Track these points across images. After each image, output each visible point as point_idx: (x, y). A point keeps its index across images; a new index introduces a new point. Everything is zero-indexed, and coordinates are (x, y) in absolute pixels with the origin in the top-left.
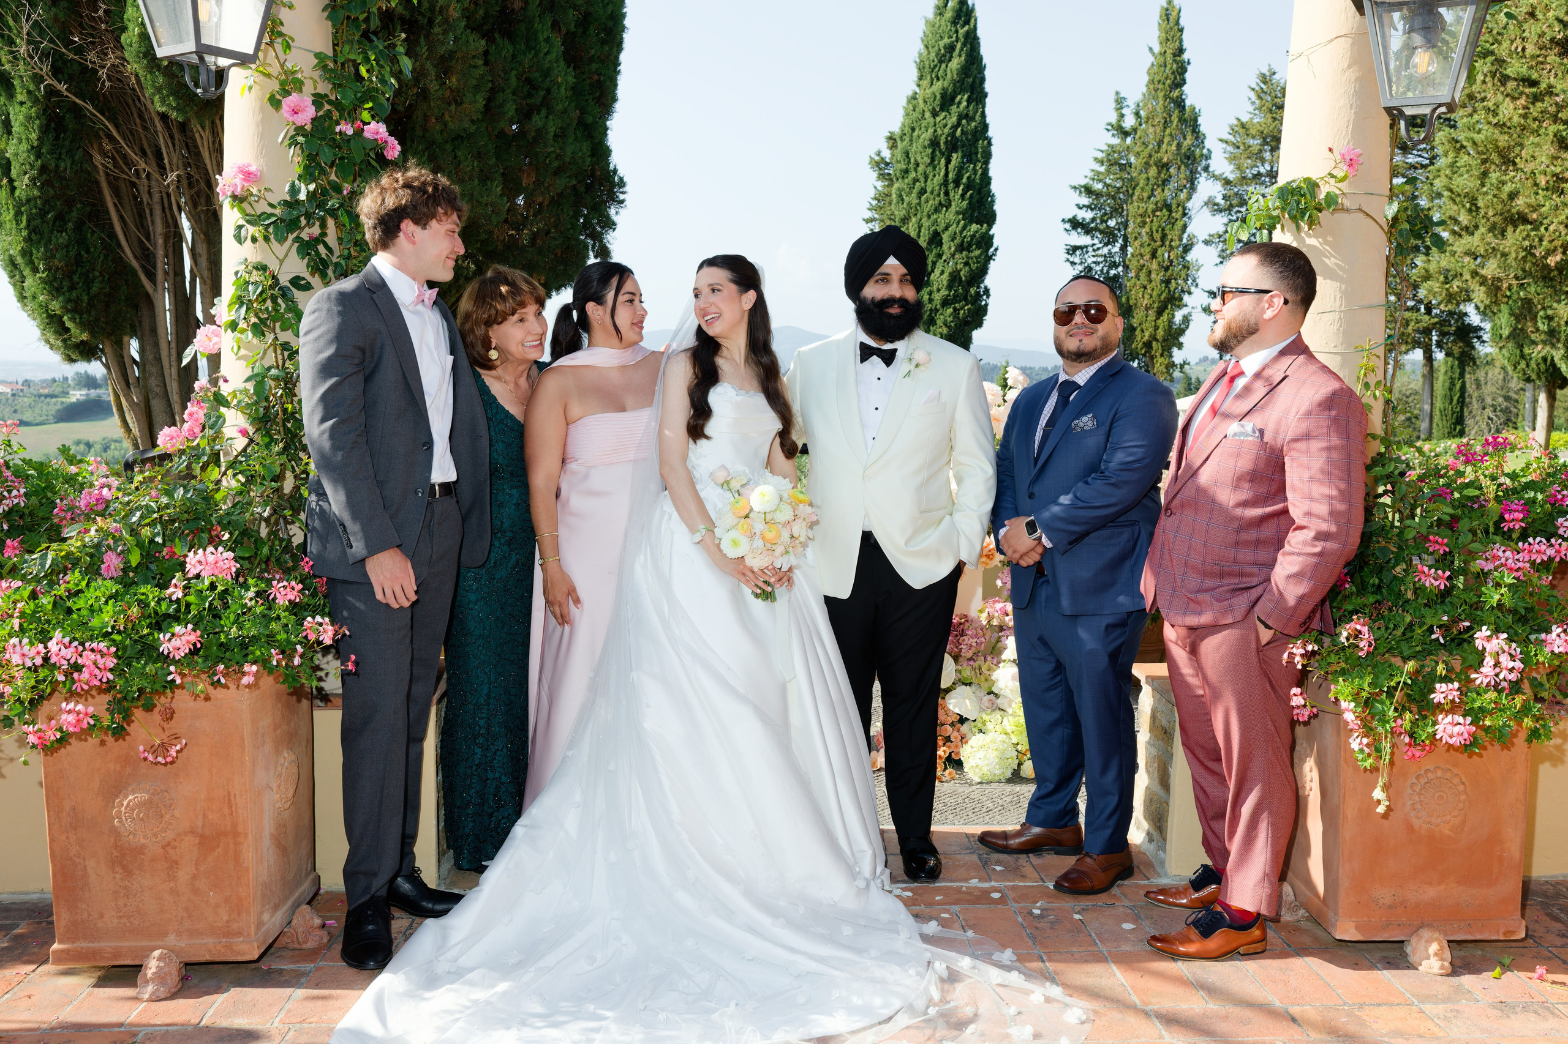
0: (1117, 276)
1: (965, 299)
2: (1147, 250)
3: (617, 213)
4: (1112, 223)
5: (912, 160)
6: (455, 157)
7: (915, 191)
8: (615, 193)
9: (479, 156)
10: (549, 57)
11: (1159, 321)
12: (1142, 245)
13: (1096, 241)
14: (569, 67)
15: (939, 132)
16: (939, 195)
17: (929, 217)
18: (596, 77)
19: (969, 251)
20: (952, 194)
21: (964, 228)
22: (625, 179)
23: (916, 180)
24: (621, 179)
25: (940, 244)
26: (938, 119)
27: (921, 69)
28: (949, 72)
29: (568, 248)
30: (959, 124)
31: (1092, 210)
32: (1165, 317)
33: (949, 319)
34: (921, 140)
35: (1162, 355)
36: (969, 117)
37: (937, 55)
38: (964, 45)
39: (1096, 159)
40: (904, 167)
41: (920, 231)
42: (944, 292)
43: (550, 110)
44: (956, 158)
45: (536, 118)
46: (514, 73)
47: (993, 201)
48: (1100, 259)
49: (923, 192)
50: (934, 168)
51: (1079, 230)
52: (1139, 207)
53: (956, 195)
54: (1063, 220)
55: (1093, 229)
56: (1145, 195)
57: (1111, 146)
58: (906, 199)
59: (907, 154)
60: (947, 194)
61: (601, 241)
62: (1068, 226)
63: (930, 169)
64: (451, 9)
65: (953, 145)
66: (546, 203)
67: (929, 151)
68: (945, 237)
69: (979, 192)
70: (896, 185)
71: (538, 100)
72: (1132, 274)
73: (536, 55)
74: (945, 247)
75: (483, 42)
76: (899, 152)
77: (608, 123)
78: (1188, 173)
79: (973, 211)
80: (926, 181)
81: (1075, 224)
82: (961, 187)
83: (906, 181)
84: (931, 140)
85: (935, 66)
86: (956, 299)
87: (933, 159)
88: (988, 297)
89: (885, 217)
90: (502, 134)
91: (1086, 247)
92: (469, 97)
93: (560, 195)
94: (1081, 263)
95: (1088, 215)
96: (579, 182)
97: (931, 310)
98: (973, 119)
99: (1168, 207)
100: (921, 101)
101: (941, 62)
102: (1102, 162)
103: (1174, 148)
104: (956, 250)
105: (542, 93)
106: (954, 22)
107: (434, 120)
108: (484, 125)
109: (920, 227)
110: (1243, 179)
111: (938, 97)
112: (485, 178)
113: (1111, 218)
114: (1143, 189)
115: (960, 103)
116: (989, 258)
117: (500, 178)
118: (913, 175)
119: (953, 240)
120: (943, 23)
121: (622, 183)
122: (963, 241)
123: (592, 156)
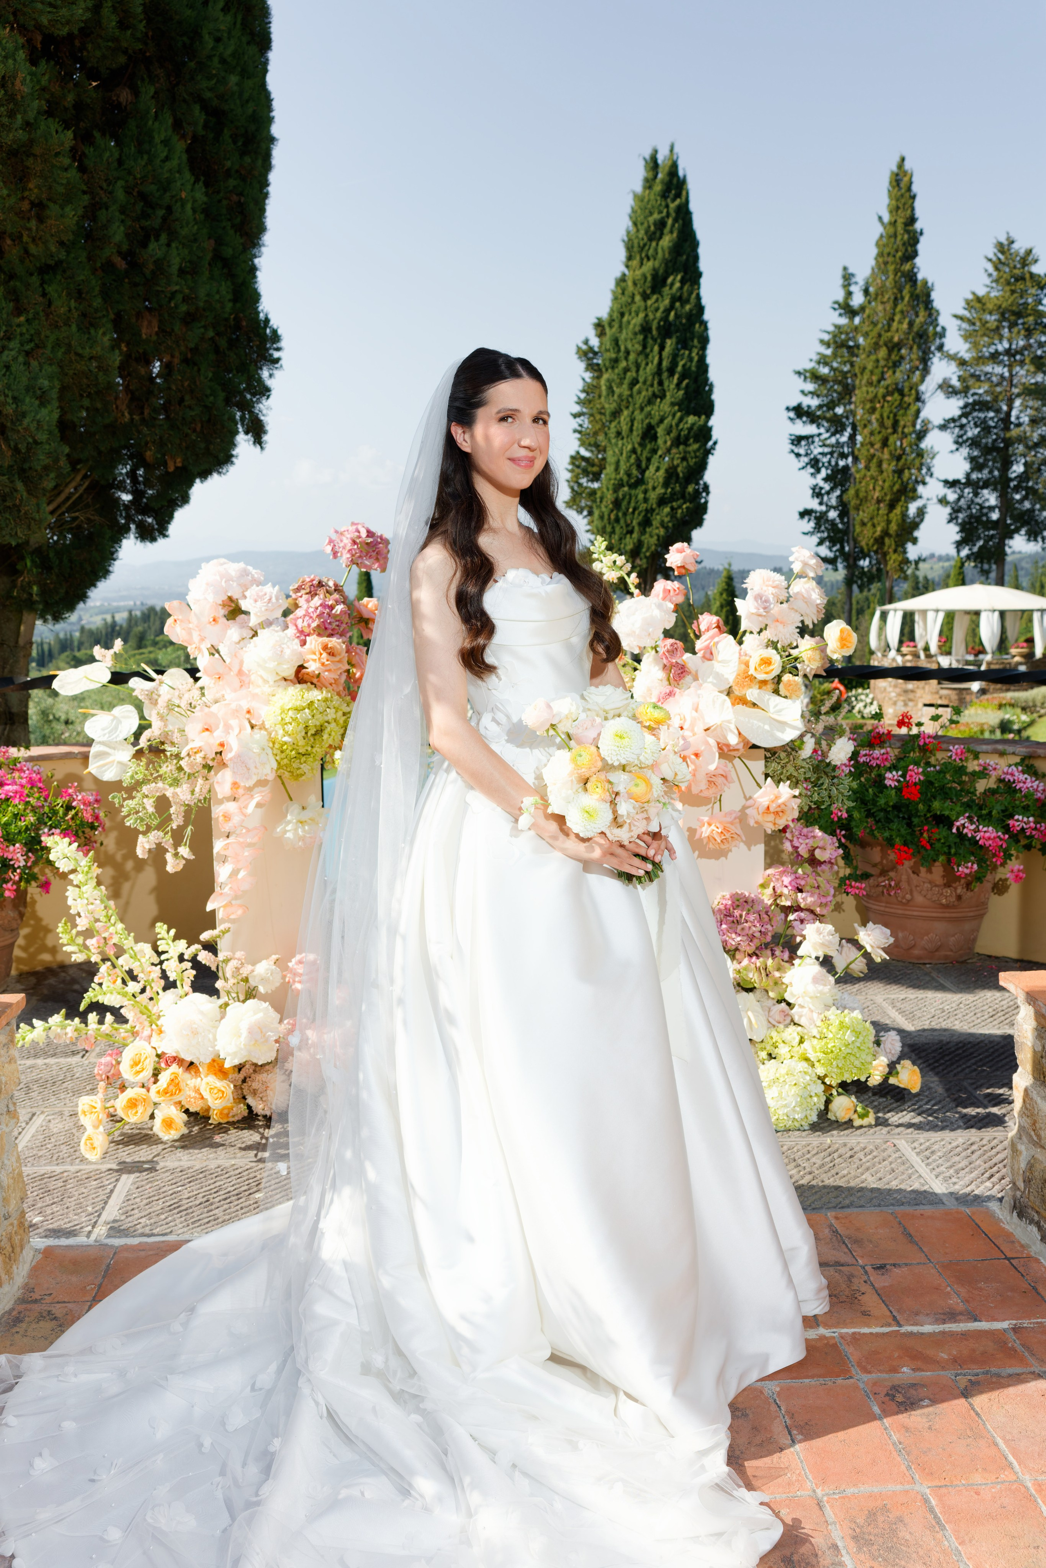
0: (846, 468)
1: (683, 496)
2: (877, 438)
3: (271, 376)
4: (839, 410)
5: (622, 348)
6: (44, 295)
7: (626, 382)
8: (268, 350)
9: (80, 295)
10: (168, 165)
11: (892, 515)
12: (872, 433)
13: (822, 430)
14: (197, 181)
15: (651, 316)
16: (652, 385)
17: (642, 409)
18: (235, 198)
19: (686, 444)
20: (666, 383)
21: (681, 420)
22: (280, 332)
23: (626, 370)
24: (275, 332)
25: (655, 438)
26: (649, 302)
27: (629, 248)
28: (660, 251)
29: (209, 421)
30: (672, 307)
31: (818, 396)
32: (898, 510)
33: (666, 519)
34: (631, 326)
35: (895, 551)
36: (683, 301)
37: (646, 232)
38: (675, 220)
39: (822, 342)
40: (613, 356)
41: (632, 425)
42: (660, 490)
43: (173, 235)
44: (669, 343)
45: (153, 245)
46: (120, 183)
47: (711, 391)
48: (827, 450)
49: (634, 382)
50: (647, 356)
51: (804, 419)
52: (868, 392)
53: (671, 384)
54: (788, 409)
55: (819, 417)
56: (875, 378)
57: (837, 327)
58: (617, 391)
59: (616, 342)
60: (661, 383)
61: (251, 413)
62: (792, 414)
63: (641, 359)
64: (18, 82)
65: (666, 330)
66: (176, 361)
67: (640, 337)
68: (660, 431)
69: (696, 380)
70: (606, 376)
71: (155, 222)
72: (861, 466)
73: (150, 161)
74: (660, 441)
75: (70, 134)
76: (607, 339)
77: (256, 261)
78: (920, 354)
79: (690, 402)
80: (637, 371)
81: (799, 412)
82: (676, 376)
83: (616, 371)
84: (642, 325)
85: (645, 245)
86: (673, 497)
87: (644, 347)
88: (708, 493)
89: (595, 411)
90: (108, 267)
91: (812, 436)
92: (54, 209)
93: (195, 350)
94: (807, 455)
95: (814, 402)
96: (218, 334)
97: (647, 510)
98: (688, 301)
99: (901, 393)
100: (630, 283)
101: (651, 239)
102: (827, 344)
103: (905, 326)
104: (672, 445)
105: (161, 213)
106: (664, 195)
107: (9, 242)
108: (85, 254)
109: (632, 421)
110: (980, 359)
111: (649, 278)
112: (88, 322)
113: (838, 405)
114: (872, 373)
115: (672, 284)
116: (708, 452)
117: (110, 326)
118: (623, 364)
119: (669, 433)
120: (652, 197)
121: (276, 337)
122: (679, 435)
123: (235, 300)
